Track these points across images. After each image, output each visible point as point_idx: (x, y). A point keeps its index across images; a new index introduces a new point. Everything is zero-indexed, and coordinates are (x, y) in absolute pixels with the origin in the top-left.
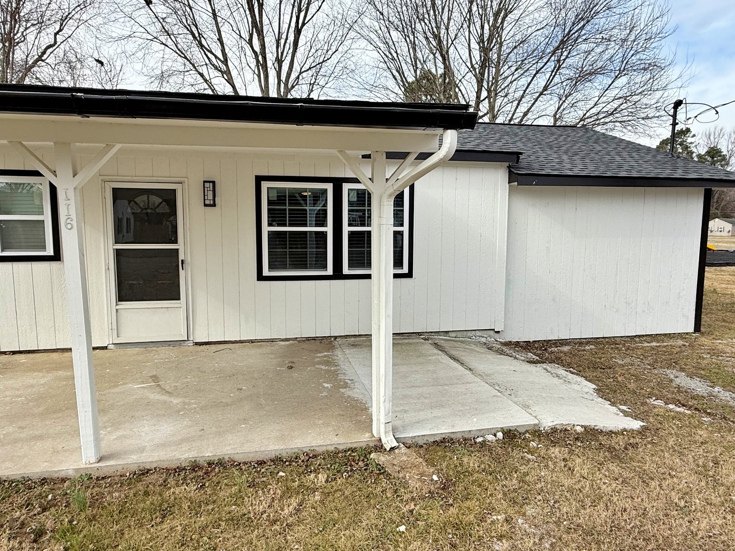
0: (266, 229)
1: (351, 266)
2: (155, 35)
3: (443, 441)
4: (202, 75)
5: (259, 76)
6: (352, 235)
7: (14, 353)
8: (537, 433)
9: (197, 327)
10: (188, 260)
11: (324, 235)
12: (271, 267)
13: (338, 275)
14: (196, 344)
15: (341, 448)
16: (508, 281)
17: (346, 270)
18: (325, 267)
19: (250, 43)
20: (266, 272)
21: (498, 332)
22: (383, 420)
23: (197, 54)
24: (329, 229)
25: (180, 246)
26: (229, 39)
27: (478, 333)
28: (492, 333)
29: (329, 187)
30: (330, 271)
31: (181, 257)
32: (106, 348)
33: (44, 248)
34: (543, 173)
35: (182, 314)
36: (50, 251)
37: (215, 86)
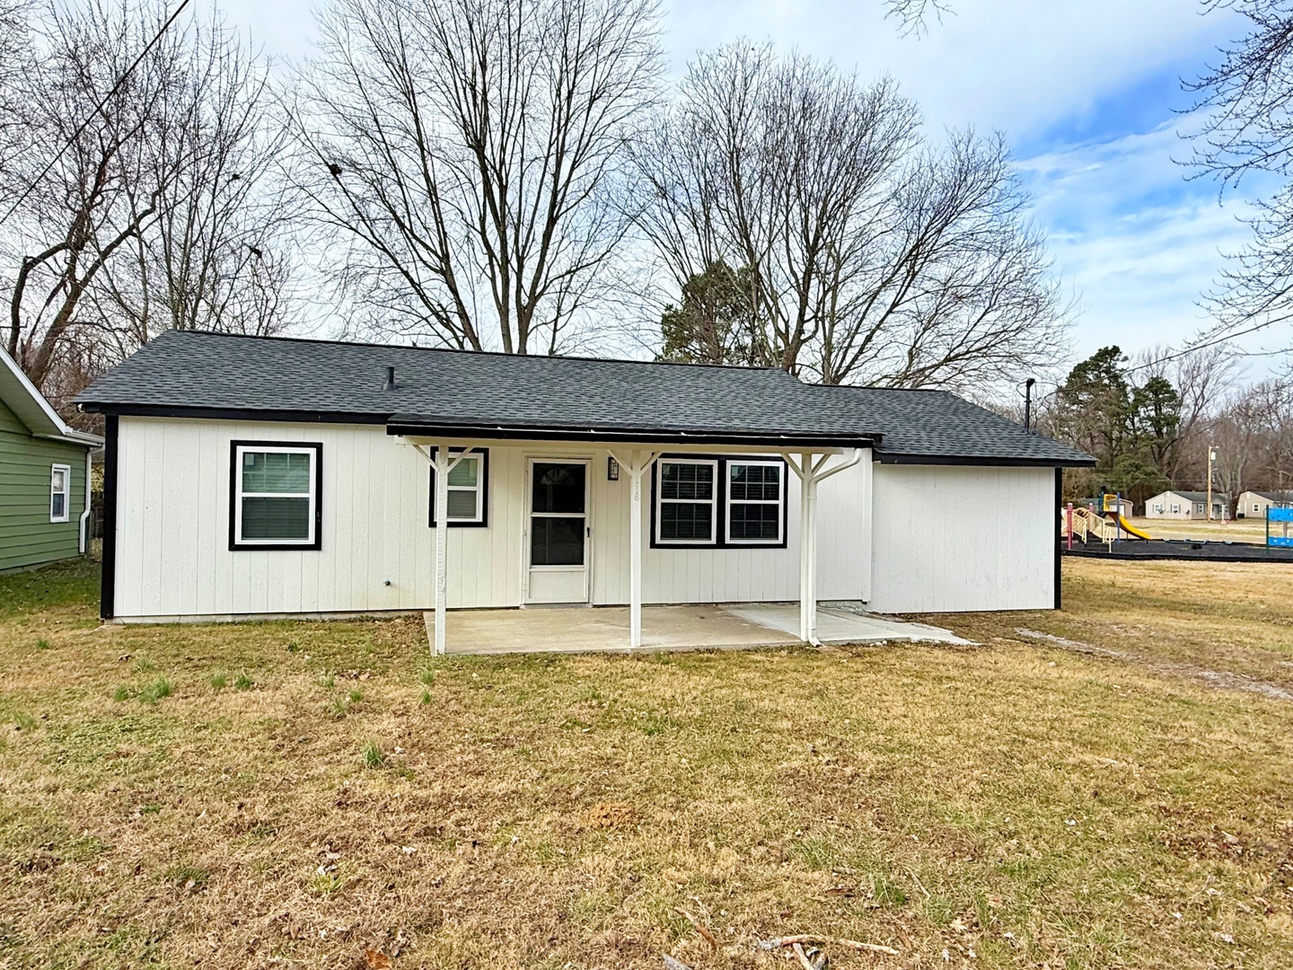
0: (660, 501)
1: (732, 536)
2: (346, 219)
4: (406, 274)
5: (493, 280)
6: (733, 506)
9: (597, 590)
10: (592, 528)
11: (709, 506)
12: (663, 537)
13: (721, 544)
14: (595, 606)
16: (873, 553)
17: (728, 541)
18: (709, 537)
19: (483, 233)
20: (658, 541)
21: (865, 603)
22: (810, 627)
23: (401, 246)
24: (714, 502)
25: (586, 515)
27: (847, 604)
28: (860, 603)
29: (715, 463)
30: (713, 541)
31: (587, 525)
32: (518, 608)
33: (474, 515)
34: (904, 452)
35: (585, 575)
36: (479, 518)
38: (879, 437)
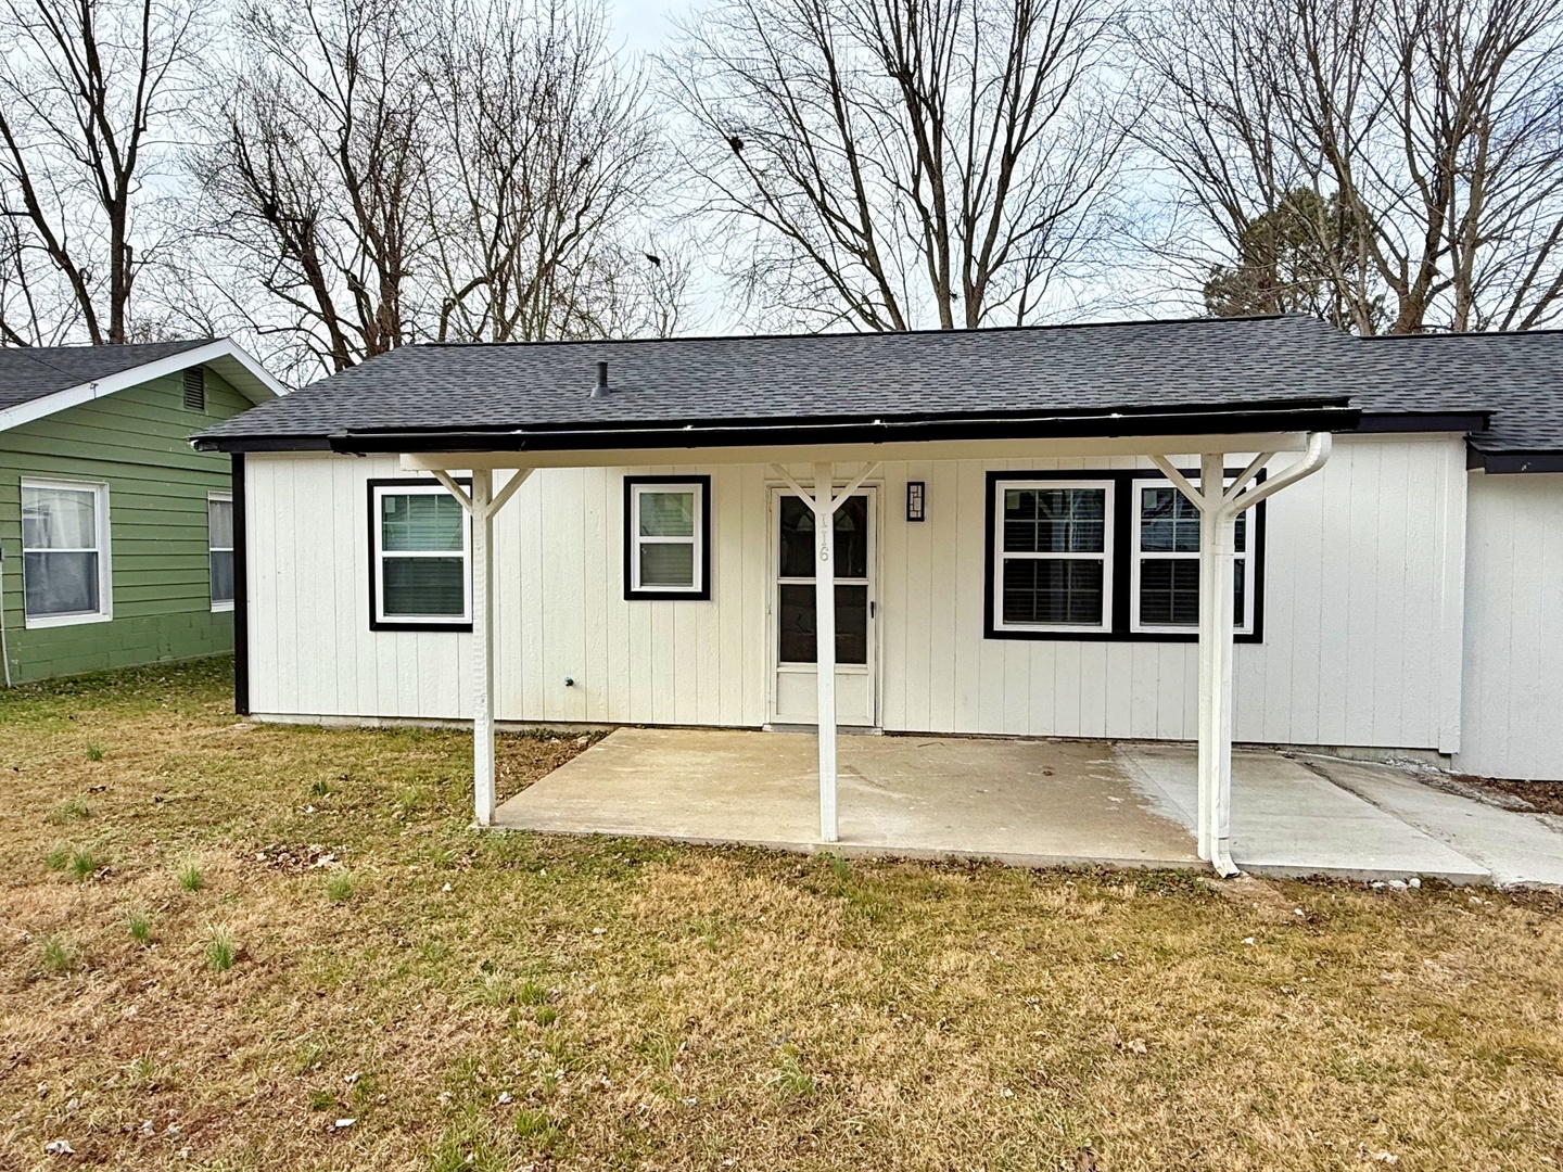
0: (1001, 556)
1: (1144, 619)
2: (747, 202)
3: (1315, 878)
4: (822, 262)
5: (930, 254)
6: (1146, 564)
7: (647, 726)
8: (1486, 888)
9: (888, 707)
10: (881, 603)
11: (1099, 565)
12: (1007, 618)
13: (1121, 633)
14: (887, 733)
15: (1151, 867)
17: (1136, 626)
18: (1098, 619)
19: (916, 195)
20: (999, 625)
21: (1448, 756)
22: (1215, 833)
23: (816, 228)
24: (1107, 557)
25: (868, 581)
26: (878, 193)
27: (1401, 755)
28: (1432, 755)
29: (1109, 486)
30: (1107, 626)
31: (870, 598)
32: (759, 729)
33: (690, 581)
34: (1547, 447)
35: (869, 682)
36: (697, 587)
37: (845, 281)
38: (1483, 418)
